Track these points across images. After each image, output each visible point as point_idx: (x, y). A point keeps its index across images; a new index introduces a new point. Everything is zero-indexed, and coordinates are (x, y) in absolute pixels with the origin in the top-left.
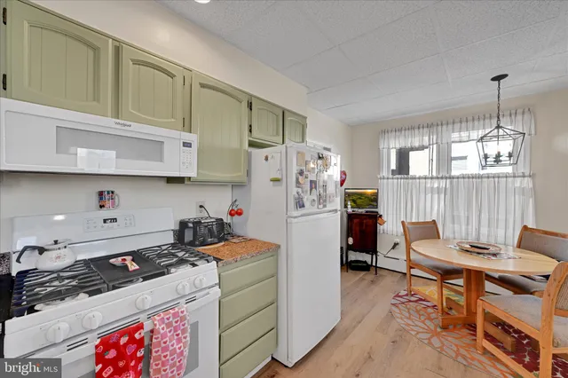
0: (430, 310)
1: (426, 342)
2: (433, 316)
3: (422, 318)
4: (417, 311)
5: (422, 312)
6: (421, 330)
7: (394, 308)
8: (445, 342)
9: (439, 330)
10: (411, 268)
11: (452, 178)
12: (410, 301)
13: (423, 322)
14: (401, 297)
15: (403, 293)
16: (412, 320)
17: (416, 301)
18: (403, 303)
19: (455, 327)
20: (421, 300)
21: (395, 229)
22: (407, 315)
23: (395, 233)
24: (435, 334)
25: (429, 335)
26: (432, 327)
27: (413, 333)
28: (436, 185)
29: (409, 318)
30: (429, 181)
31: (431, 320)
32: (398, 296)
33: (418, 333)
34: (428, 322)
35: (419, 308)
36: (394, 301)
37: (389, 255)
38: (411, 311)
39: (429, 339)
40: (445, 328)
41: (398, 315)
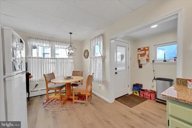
0: (57, 102)
1: (62, 110)
2: (59, 102)
3: (57, 105)
4: (54, 104)
5: (55, 104)
6: (59, 108)
7: (46, 108)
8: (66, 107)
9: (63, 105)
10: (48, 90)
11: (56, 59)
12: (49, 103)
13: (58, 106)
14: (45, 103)
15: (45, 101)
16: (54, 107)
17: (51, 102)
18: (48, 104)
19: (65, 102)
20: (52, 100)
21: (37, 79)
22: (52, 107)
23: (37, 80)
24: (62, 107)
25: (61, 108)
26: (61, 105)
27: (57, 111)
28: (52, 61)
29: (53, 107)
30: (50, 59)
31: (59, 104)
32: (44, 103)
33: (58, 110)
34: (59, 105)
35: (53, 103)
36: (44, 106)
37: (34, 90)
38: (52, 105)
39: (62, 109)
40: (64, 104)
41: (49, 109)
